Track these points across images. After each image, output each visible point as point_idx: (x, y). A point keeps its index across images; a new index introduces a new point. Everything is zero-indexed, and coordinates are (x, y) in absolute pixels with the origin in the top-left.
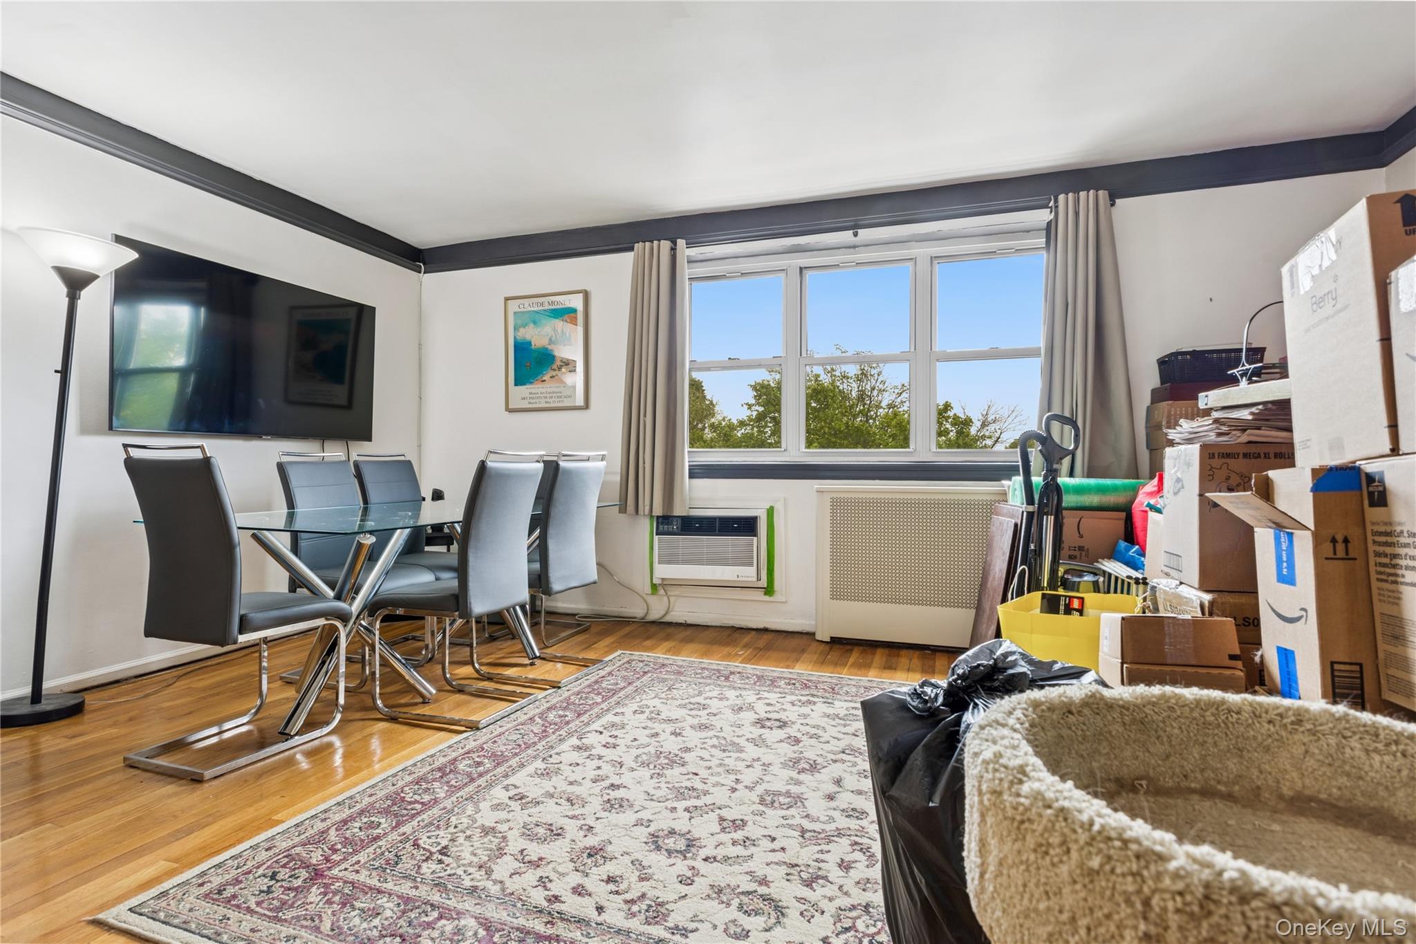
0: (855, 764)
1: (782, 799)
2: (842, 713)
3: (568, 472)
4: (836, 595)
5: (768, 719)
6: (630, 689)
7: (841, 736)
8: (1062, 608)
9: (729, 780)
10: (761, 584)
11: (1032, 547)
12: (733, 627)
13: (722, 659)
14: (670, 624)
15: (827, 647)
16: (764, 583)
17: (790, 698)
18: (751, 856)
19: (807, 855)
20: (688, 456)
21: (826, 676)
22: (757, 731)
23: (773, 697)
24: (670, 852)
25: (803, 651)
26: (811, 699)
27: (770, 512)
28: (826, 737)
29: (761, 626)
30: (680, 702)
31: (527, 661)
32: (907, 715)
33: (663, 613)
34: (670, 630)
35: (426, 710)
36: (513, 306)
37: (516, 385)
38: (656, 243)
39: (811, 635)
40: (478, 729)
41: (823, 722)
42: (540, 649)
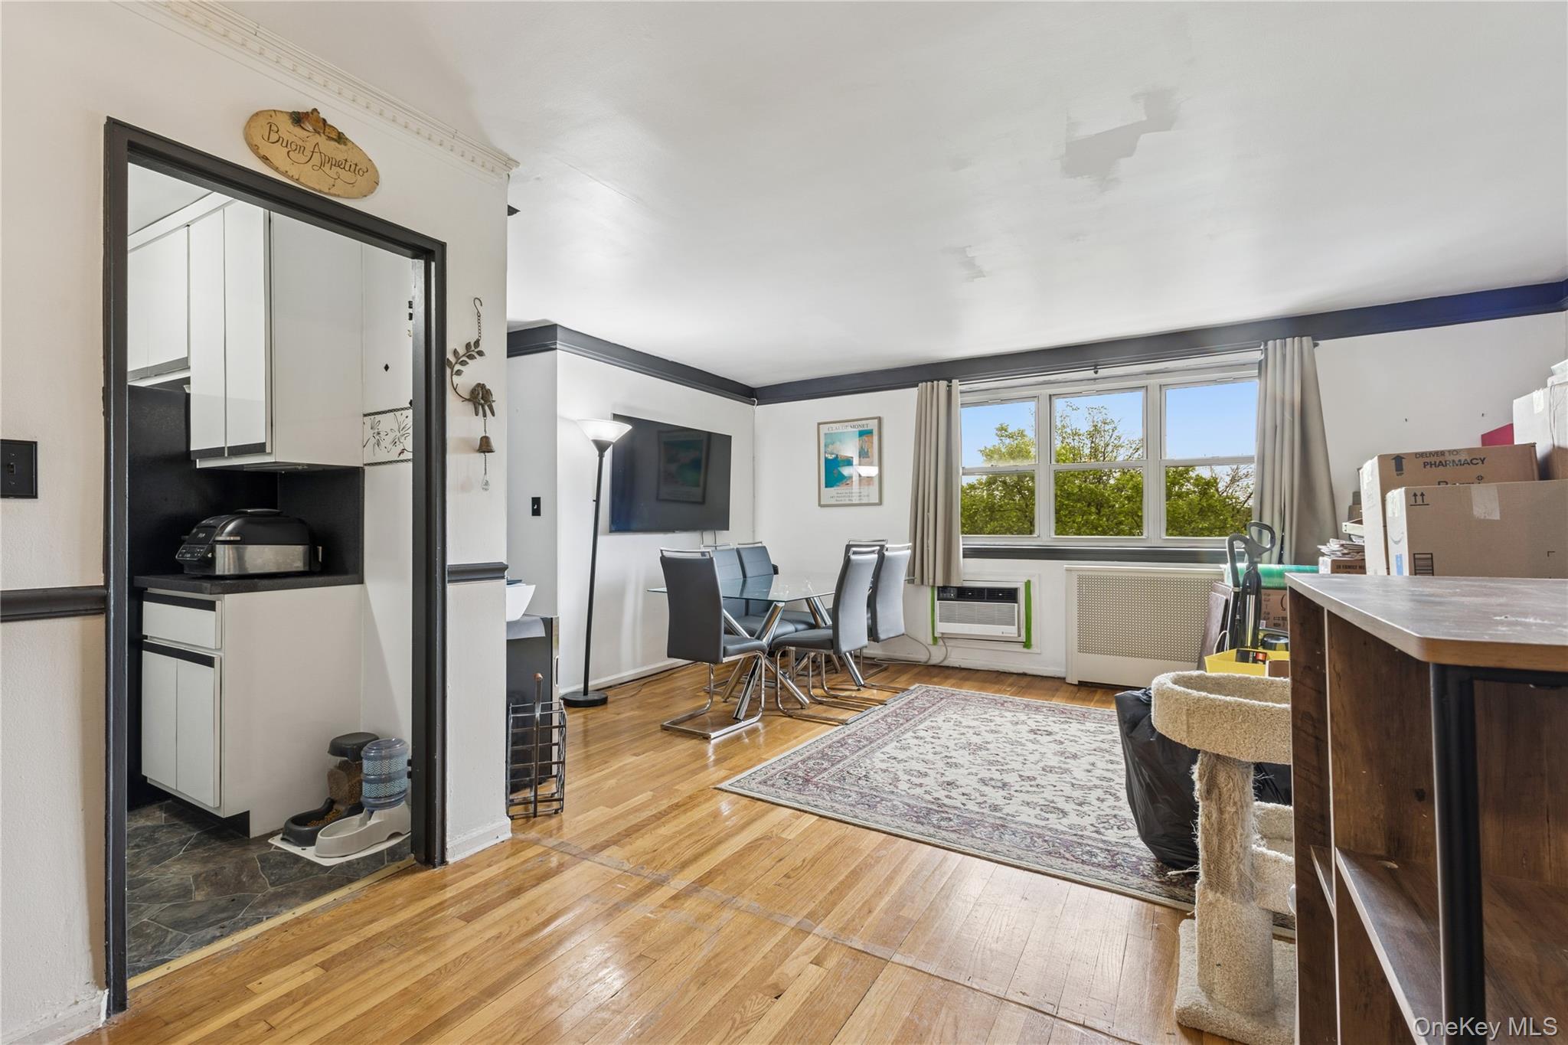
0: (1104, 757)
1: (1056, 770)
2: (1092, 729)
3: (890, 559)
4: (1083, 648)
5: (1038, 730)
6: (935, 708)
7: (1092, 742)
8: (1251, 659)
9: (1021, 759)
10: (1020, 639)
11: (1238, 617)
12: (998, 671)
13: (996, 692)
14: (948, 667)
15: (1076, 689)
16: (1023, 638)
17: (1051, 719)
18: (1043, 792)
19: (1077, 794)
20: (962, 542)
21: (1077, 707)
22: (1032, 736)
23: (1039, 717)
24: (994, 787)
25: (1057, 690)
26: (1068, 720)
27: (1028, 584)
28: (1082, 742)
29: (1021, 671)
30: (973, 717)
31: (857, 688)
32: (1138, 702)
33: (941, 659)
34: (948, 672)
35: (805, 712)
36: (824, 429)
37: (826, 487)
38: (935, 382)
39: (1062, 679)
40: (847, 724)
41: (1079, 734)
42: (863, 679)
